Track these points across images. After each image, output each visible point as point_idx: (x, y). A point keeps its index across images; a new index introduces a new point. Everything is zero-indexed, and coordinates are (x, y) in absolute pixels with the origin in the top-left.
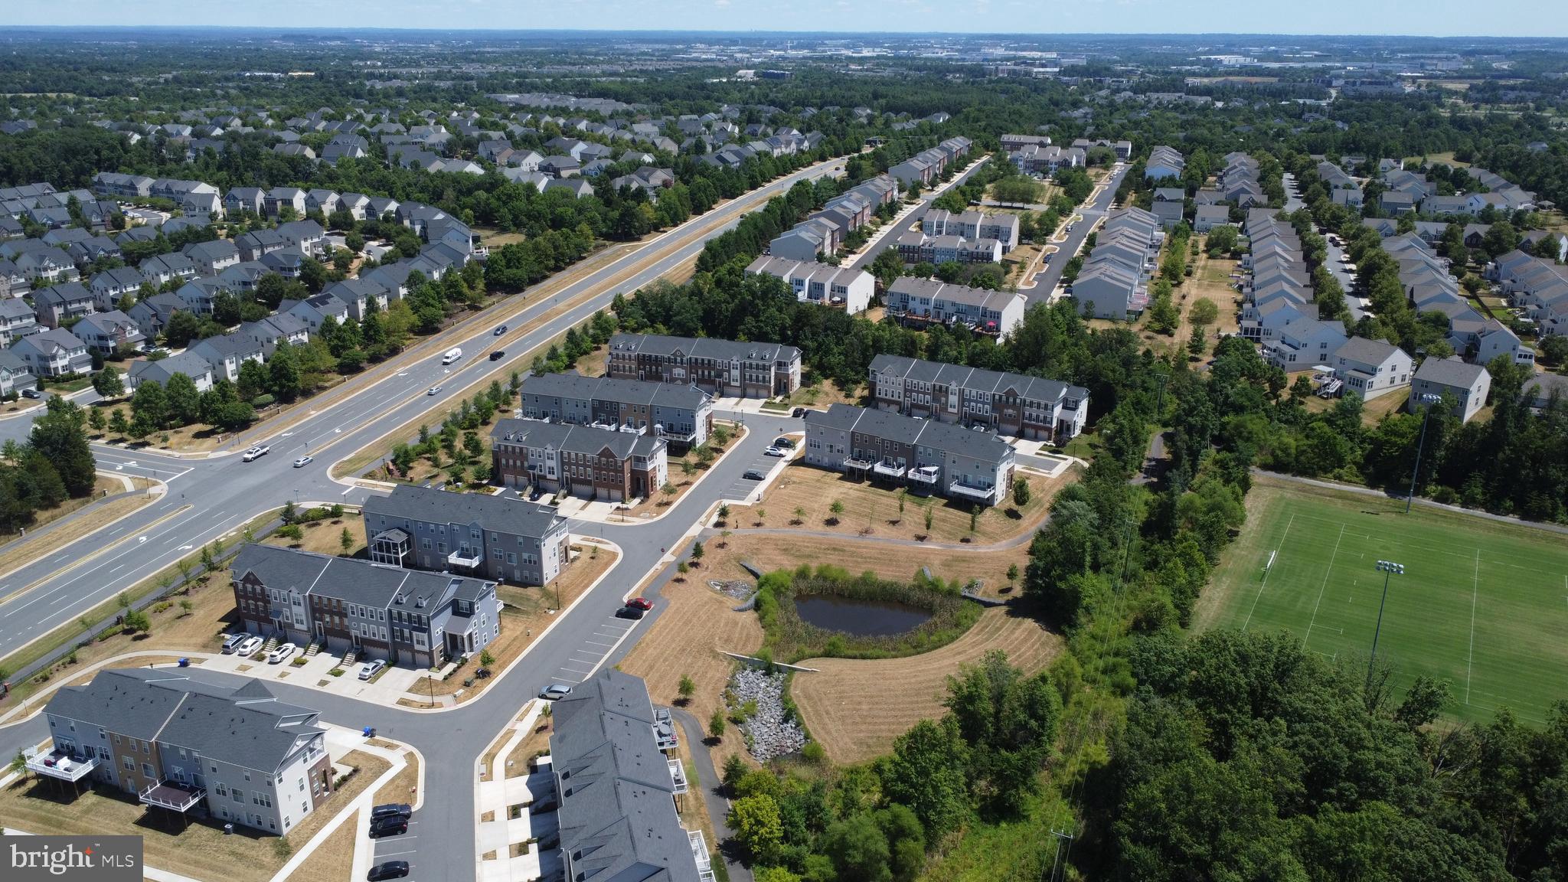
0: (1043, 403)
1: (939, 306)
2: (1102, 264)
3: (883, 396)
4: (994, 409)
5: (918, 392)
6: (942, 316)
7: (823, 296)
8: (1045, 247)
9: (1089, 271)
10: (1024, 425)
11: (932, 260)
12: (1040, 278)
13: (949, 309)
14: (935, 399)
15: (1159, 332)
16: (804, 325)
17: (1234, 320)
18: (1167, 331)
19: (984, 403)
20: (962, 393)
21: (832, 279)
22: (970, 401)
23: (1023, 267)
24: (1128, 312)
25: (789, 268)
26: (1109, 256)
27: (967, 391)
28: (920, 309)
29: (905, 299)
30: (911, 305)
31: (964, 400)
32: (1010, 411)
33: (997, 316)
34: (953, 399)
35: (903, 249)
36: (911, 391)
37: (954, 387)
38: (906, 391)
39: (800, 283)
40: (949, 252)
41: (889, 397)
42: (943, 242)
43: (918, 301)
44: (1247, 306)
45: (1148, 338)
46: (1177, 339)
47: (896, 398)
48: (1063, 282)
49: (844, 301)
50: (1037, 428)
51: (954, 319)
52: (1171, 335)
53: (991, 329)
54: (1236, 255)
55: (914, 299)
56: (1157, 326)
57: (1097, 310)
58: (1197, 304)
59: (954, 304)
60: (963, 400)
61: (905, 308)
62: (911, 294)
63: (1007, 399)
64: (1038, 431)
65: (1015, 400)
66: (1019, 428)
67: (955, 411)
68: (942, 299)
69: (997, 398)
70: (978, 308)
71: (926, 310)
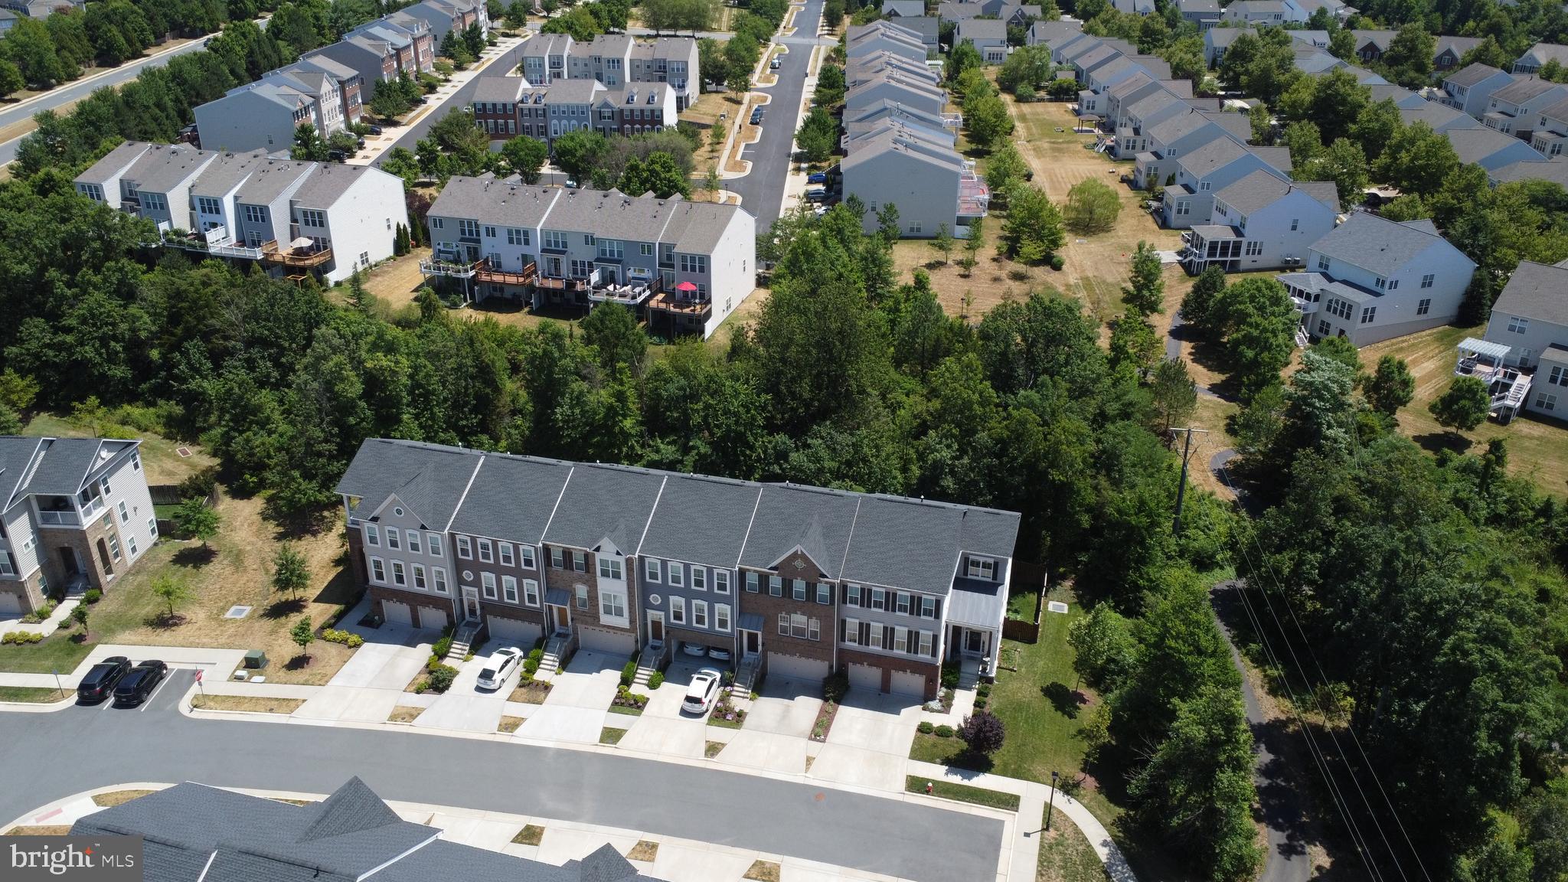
0: (904, 593)
1: (555, 246)
2: (886, 121)
3: (389, 581)
4: (744, 612)
5: (498, 571)
6: (565, 270)
7: (270, 238)
8: (747, 97)
9: (865, 137)
10: (845, 656)
11: (544, 131)
12: (754, 153)
13: (583, 253)
14: (552, 590)
15: (1035, 263)
16: (189, 335)
17: (1150, 223)
18: (1047, 260)
19: (712, 599)
20: (637, 573)
21: (290, 192)
22: (666, 591)
23: (719, 136)
24: (961, 221)
25: (185, 170)
26: (889, 103)
27: (653, 560)
28: (511, 256)
29: (470, 232)
30: (487, 246)
31: (646, 590)
32: (799, 619)
33: (700, 265)
34: (613, 590)
35: (483, 112)
36: (477, 567)
37: (608, 552)
38: (459, 566)
39: (211, 206)
40: (576, 112)
41: (410, 585)
42: (563, 93)
43: (502, 236)
44: (1171, 191)
45: (1018, 277)
47: (430, 589)
48: (798, 158)
49: (322, 245)
50: (888, 665)
51: (595, 277)
52: (1057, 267)
53: (686, 299)
54: (1060, 94)
55: (491, 232)
56: (1030, 248)
57: (903, 224)
59: (590, 240)
60: (642, 588)
61: (474, 255)
62: (484, 222)
63: (787, 585)
64: (893, 671)
65: (811, 588)
66: (831, 667)
67: (624, 622)
68: (561, 227)
69: (752, 579)
70: (650, 247)
71: (525, 259)
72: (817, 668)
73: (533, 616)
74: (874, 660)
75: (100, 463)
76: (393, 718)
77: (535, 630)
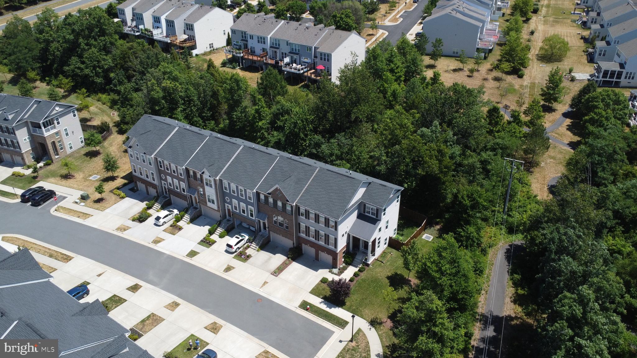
0: (322, 215)
1: (275, 45)
3: (138, 174)
4: (259, 212)
5: (172, 176)
6: (277, 56)
7: (174, 34)
10: (301, 240)
12: (407, 15)
13: (285, 49)
14: (190, 188)
15: (508, 73)
17: (584, 59)
18: (516, 72)
19: (247, 203)
20: (219, 186)
21: (186, 16)
22: (230, 196)
24: (478, 49)
25: (155, 4)
27: (225, 182)
28: (258, 50)
29: (245, 37)
30: (250, 44)
31: (223, 194)
32: (280, 219)
33: (327, 58)
34: (210, 192)
36: (165, 173)
37: (207, 175)
38: (160, 172)
39: (158, 20)
41: (144, 177)
43: (255, 39)
44: (600, 44)
45: (497, 79)
46: (526, 81)
47: (150, 179)
49: (192, 38)
50: (318, 248)
51: (287, 60)
52: (521, 76)
55: (252, 37)
56: (506, 66)
57: (445, 49)
58: (547, 40)
59: (288, 43)
60: (221, 193)
61: (246, 46)
62: (250, 33)
63: (275, 202)
64: (320, 252)
65: (284, 205)
66: (294, 244)
67: (215, 206)
68: (278, 37)
69: (262, 197)
70: (310, 48)
71: (264, 50)
72: (289, 243)
73: (184, 197)
74: (313, 245)
75: (54, 112)
76: (117, 229)
77: (185, 204)
